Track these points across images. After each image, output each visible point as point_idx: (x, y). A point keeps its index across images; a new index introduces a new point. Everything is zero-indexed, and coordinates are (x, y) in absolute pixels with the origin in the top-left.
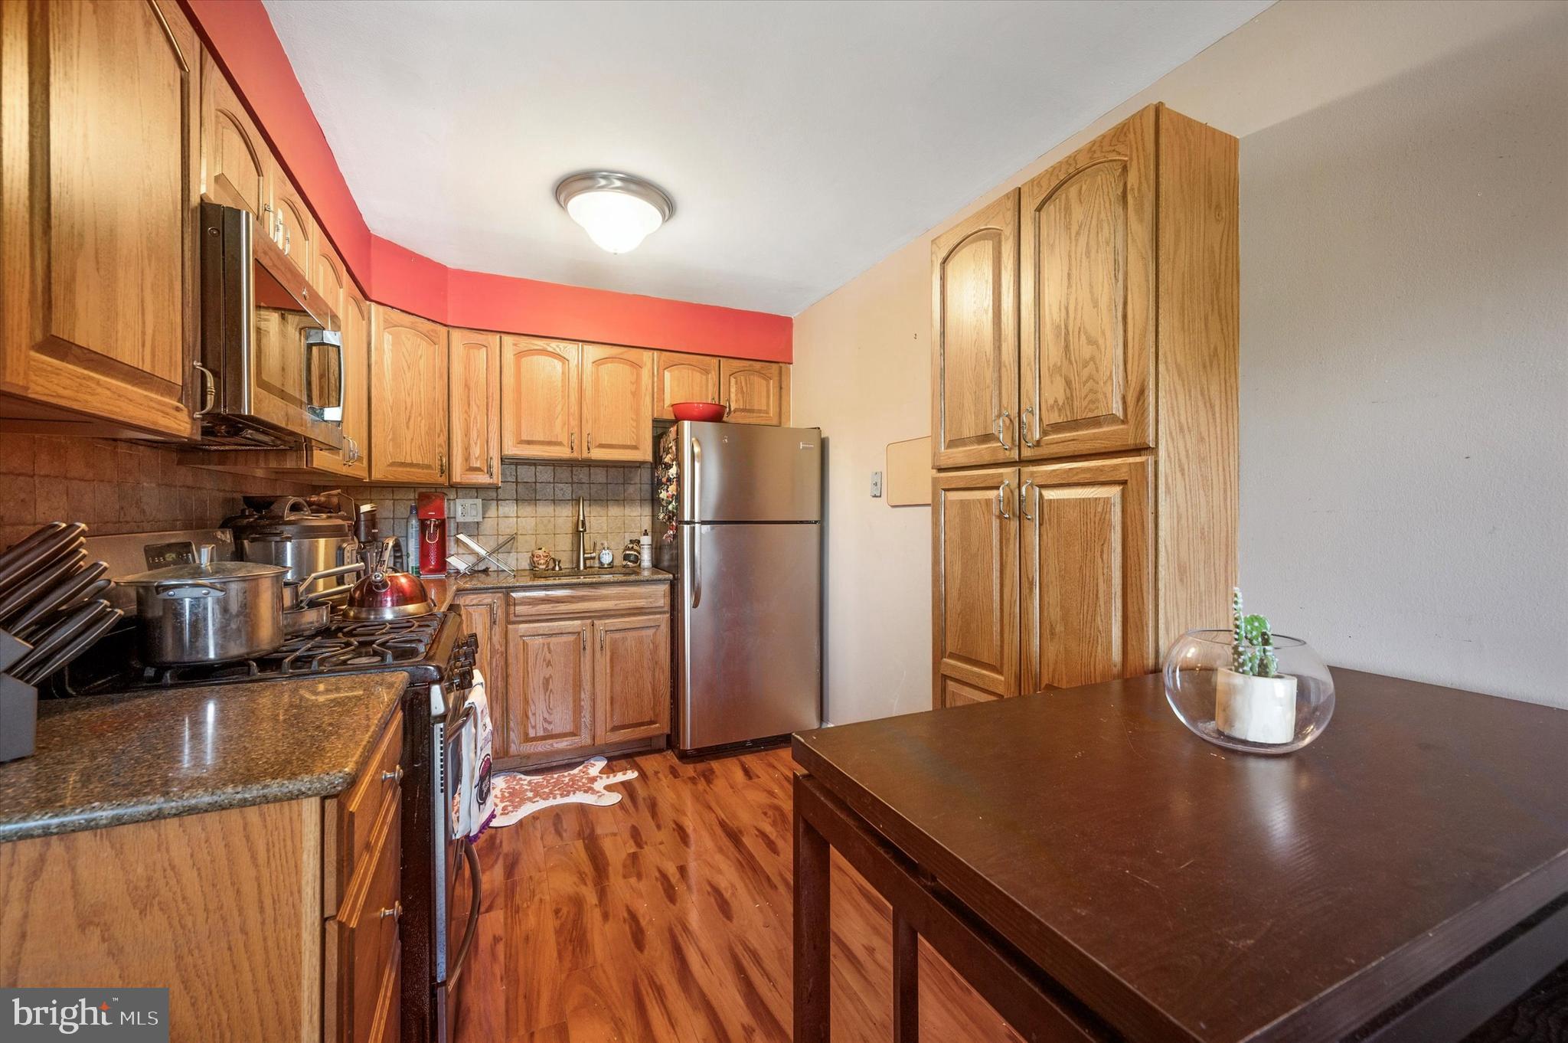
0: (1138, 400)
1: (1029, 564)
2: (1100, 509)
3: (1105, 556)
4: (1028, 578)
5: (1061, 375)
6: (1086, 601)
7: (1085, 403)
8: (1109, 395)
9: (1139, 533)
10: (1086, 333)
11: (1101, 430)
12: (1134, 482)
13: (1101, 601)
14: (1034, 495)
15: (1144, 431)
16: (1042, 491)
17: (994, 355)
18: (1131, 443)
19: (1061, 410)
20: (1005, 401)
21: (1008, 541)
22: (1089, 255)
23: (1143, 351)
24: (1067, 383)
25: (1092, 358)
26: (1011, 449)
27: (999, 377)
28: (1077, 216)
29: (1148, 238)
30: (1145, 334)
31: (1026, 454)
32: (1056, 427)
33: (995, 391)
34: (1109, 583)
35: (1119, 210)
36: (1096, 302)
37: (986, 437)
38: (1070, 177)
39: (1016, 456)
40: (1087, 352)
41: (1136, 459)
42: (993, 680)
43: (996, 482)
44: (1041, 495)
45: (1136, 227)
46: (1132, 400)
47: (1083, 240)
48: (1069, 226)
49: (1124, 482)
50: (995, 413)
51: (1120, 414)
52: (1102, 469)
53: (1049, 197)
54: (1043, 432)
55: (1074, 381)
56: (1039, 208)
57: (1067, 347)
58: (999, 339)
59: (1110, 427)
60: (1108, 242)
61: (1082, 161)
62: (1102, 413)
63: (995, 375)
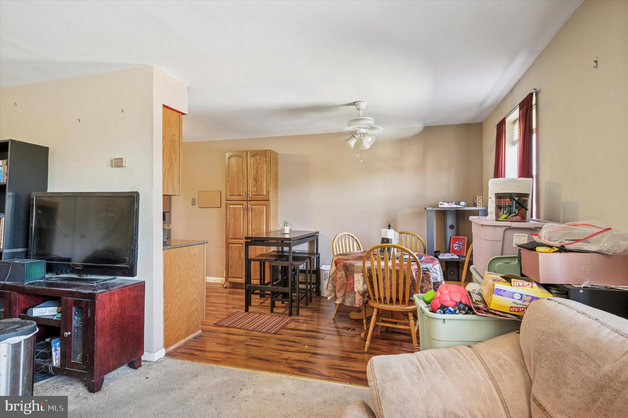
1: (249, 219)
2: (262, 209)
3: (263, 216)
4: (249, 221)
6: (260, 224)
7: (260, 192)
8: (264, 191)
9: (268, 213)
10: (260, 181)
11: (262, 197)
12: (268, 205)
15: (269, 198)
16: (252, 206)
17: (242, 180)
18: (267, 199)
19: (255, 192)
20: (244, 189)
21: (245, 215)
22: (260, 169)
23: (269, 186)
24: (257, 188)
25: (261, 185)
26: (245, 198)
27: (243, 185)
28: (258, 161)
29: (269, 169)
30: (269, 183)
31: (249, 199)
32: (255, 195)
33: (242, 187)
34: (264, 220)
35: (265, 163)
36: (261, 177)
37: (240, 195)
38: (257, 154)
39: (246, 200)
40: (260, 184)
41: (268, 202)
42: (241, 241)
43: (242, 204)
44: (251, 207)
45: (268, 167)
46: (267, 193)
47: (259, 166)
48: (257, 162)
49: (266, 205)
50: (242, 191)
51: (265, 195)
52: (262, 203)
53: (253, 156)
54: (252, 196)
55: (258, 188)
56: (251, 157)
57: (257, 182)
58: (243, 177)
59: (264, 196)
60: (263, 168)
61: (259, 152)
62: (262, 194)
63: (242, 184)
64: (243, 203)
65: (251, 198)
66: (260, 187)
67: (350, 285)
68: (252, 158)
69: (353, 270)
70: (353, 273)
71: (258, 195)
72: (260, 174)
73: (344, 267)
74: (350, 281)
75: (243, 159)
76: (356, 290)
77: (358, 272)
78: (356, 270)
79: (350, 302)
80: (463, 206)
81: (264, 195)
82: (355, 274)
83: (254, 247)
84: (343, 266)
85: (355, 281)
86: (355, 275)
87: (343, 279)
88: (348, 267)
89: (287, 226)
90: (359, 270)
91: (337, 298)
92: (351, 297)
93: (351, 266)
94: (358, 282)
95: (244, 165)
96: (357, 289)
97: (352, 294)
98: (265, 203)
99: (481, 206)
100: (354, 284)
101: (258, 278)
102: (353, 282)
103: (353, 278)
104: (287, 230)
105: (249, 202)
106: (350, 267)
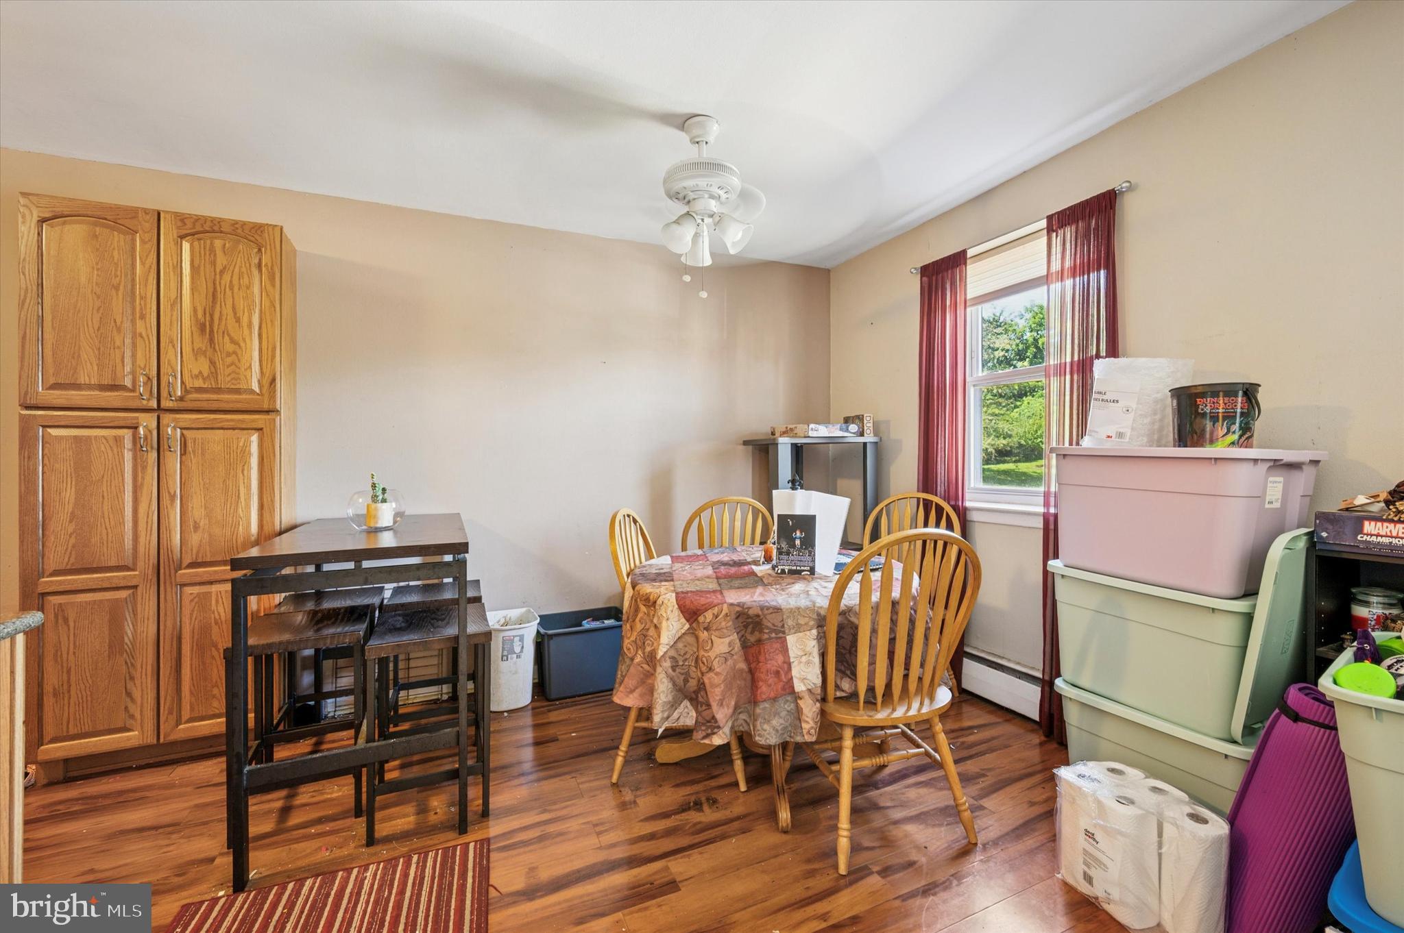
0: (271, 384)
1: (170, 482)
2: (241, 444)
3: (245, 472)
4: (169, 492)
5: (206, 357)
6: (229, 500)
7: (229, 379)
8: (248, 377)
9: (272, 458)
10: (229, 335)
11: (241, 397)
12: (268, 429)
13: (242, 499)
14: (176, 434)
15: (275, 401)
16: (185, 432)
17: (127, 325)
18: (266, 406)
19: (204, 379)
20: (141, 361)
21: (144, 468)
22: (231, 288)
23: (273, 357)
24: (212, 363)
25: (235, 353)
26: (148, 400)
27: (134, 345)
28: (221, 260)
29: (277, 297)
30: (274, 349)
31: (165, 404)
32: (199, 390)
33: (128, 354)
34: (249, 488)
35: (255, 272)
36: (238, 320)
37: (114, 387)
38: (214, 232)
39: (155, 406)
40: (230, 347)
41: (269, 417)
42: (124, 577)
43: (129, 423)
44: (182, 435)
45: (269, 287)
46: (266, 382)
47: (227, 278)
48: (214, 263)
49: (261, 429)
50: (128, 369)
51: (257, 390)
52: (243, 421)
53: (193, 234)
54: (186, 391)
55: (219, 365)
56: (182, 237)
57: (211, 340)
58: (133, 313)
59: (248, 397)
60: (248, 288)
61: (225, 228)
62: (243, 386)
63: (128, 341)
64: (137, 418)
65: (181, 399)
66: (229, 360)
67: (777, 673)
68: (186, 246)
69: (780, 624)
70: (781, 635)
71: (218, 390)
72: (228, 310)
73: (737, 618)
74: (773, 662)
75: (134, 240)
76: (799, 687)
77: (798, 628)
78: (790, 622)
79: (780, 732)
80: (854, 433)
81: (252, 392)
82: (787, 637)
83: (198, 594)
84: (734, 616)
85: (791, 660)
86: (791, 639)
87: (735, 657)
88: (758, 616)
89: (384, 501)
90: (802, 621)
91: (719, 727)
92: (784, 714)
93: (771, 611)
94: (804, 659)
95: (143, 263)
96: (805, 685)
97: (785, 703)
98: (253, 421)
99: (872, 435)
100: (790, 669)
101: (217, 712)
102: (784, 662)
103: (785, 650)
104: (386, 515)
105: (167, 418)
106: (768, 617)
